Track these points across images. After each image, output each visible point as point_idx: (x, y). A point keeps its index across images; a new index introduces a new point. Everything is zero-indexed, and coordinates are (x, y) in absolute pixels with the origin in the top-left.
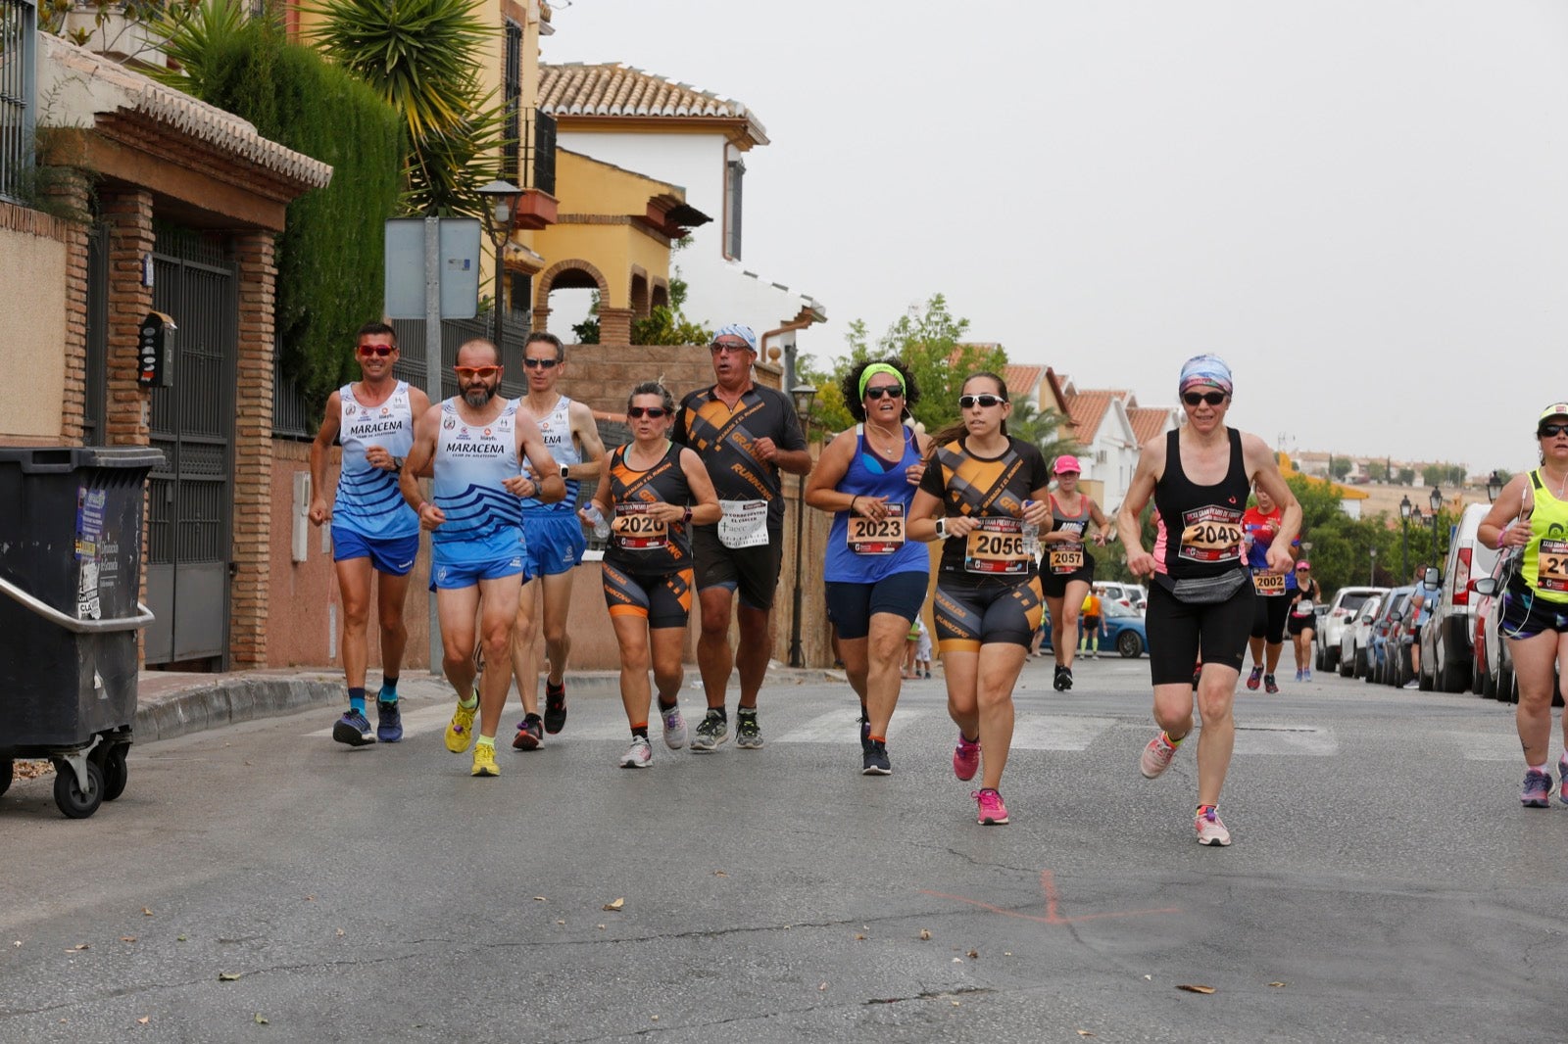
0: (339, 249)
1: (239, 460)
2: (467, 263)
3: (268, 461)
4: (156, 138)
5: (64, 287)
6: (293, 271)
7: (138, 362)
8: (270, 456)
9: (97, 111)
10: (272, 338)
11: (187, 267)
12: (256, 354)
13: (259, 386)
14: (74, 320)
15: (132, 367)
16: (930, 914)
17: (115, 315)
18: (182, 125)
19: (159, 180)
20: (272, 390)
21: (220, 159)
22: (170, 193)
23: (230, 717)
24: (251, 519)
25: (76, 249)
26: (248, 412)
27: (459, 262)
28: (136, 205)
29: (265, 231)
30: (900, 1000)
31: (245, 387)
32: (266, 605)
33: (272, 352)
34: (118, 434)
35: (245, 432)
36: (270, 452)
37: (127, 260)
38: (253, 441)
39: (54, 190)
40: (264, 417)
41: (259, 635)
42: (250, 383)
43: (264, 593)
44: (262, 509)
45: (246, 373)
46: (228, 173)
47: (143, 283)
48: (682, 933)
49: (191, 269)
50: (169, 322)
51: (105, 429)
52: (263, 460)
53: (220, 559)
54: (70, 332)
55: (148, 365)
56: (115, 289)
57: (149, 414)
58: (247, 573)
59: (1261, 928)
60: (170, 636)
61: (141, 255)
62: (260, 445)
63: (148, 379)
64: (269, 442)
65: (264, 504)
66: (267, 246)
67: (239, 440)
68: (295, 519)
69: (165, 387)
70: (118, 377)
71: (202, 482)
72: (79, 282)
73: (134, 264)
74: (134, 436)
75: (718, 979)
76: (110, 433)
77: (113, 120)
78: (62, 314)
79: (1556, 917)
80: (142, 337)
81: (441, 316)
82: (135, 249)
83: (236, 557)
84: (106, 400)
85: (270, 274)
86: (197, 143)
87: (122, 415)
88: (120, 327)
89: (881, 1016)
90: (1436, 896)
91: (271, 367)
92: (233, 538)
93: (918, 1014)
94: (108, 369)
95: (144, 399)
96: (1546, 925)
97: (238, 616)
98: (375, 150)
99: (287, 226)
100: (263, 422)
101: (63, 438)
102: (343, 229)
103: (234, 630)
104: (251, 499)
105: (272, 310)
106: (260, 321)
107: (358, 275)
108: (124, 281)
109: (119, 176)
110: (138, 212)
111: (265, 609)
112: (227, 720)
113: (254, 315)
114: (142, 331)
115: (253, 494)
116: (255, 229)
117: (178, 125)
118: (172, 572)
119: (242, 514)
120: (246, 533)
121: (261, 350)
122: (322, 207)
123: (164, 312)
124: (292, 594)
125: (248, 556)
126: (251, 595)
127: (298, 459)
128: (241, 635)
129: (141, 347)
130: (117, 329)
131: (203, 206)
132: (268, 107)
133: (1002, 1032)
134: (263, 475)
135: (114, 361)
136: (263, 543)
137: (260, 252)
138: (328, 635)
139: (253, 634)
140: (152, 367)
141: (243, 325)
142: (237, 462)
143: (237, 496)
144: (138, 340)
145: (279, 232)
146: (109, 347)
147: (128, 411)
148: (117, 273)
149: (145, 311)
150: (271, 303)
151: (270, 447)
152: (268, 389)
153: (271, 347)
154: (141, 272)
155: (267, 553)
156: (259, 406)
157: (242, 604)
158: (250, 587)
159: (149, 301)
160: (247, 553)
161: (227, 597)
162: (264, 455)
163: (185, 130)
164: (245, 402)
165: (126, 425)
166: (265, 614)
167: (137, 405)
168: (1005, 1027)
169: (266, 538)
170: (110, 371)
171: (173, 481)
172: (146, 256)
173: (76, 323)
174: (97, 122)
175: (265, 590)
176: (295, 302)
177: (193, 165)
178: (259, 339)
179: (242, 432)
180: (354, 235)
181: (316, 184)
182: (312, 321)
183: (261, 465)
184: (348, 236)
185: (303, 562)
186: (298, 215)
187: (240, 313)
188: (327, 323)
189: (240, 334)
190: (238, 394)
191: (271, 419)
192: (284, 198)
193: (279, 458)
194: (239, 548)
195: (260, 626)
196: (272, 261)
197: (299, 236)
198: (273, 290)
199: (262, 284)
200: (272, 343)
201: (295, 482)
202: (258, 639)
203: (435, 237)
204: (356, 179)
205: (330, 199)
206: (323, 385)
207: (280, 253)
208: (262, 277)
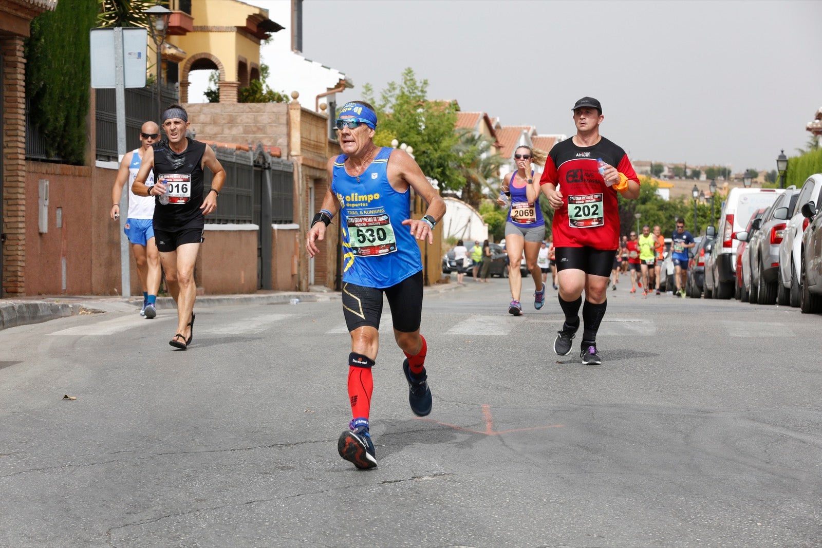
0: (63, 47)
1: (5, 173)
2: (139, 54)
3: (24, 174)
6: (35, 61)
8: (24, 171)
10: (24, 100)
12: (14, 110)
13: (17, 129)
16: (418, 431)
20: (25, 132)
23: (3, 324)
24: (14, 208)
26: (10, 144)
27: (135, 54)
29: (18, 37)
30: (401, 481)
31: (9, 130)
32: (24, 259)
33: (24, 109)
35: (9, 156)
36: (24, 168)
38: (14, 162)
40: (20, 148)
41: (20, 276)
42: (11, 127)
43: (22, 252)
44: (20, 202)
45: (9, 122)
48: (273, 444)
52: (20, 173)
58: (12, 240)
59: (611, 436)
62: (18, 164)
64: (24, 162)
65: (21, 199)
66: (19, 45)
67: (5, 161)
68: (40, 208)
75: (293, 470)
79: (783, 426)
81: (125, 86)
83: (5, 231)
85: (21, 62)
89: (389, 490)
90: (714, 415)
91: (23, 118)
92: (3, 219)
93: (411, 489)
96: (777, 430)
97: (7, 266)
99: (31, 34)
100: (19, 151)
102: (65, 35)
103: (5, 274)
104: (14, 196)
105: (24, 84)
106: (16, 90)
107: (74, 62)
111: (23, 261)
112: (2, 326)
113: (13, 87)
115: (15, 193)
116: (12, 36)
119: (8, 205)
120: (11, 216)
121: (17, 108)
122: (52, 22)
124: (39, 252)
125: (13, 230)
126: (15, 253)
127: (41, 172)
128: (9, 277)
133: (460, 499)
134: (20, 182)
136: (21, 222)
137: (15, 50)
138: (61, 276)
139: (17, 276)
141: (6, 93)
142: (4, 175)
143: (5, 194)
145: (24, 36)
150: (23, 80)
151: (24, 165)
152: (22, 131)
153: (23, 106)
155: (23, 228)
156: (17, 141)
157: (10, 258)
158: (14, 248)
160: (12, 228)
162: (21, 170)
164: (9, 139)
166: (23, 264)
168: (462, 495)
169: (23, 219)
175: (23, 250)
176: (37, 79)
178: (16, 102)
179: (7, 157)
180: (71, 39)
181: (48, 9)
182: (48, 90)
183: (19, 176)
184: (68, 39)
185: (45, 233)
186: (38, 27)
187: (4, 86)
188: (57, 92)
189: (4, 98)
190: (4, 134)
191: (25, 149)
192: (29, 17)
193: (30, 172)
194: (7, 225)
195: (20, 271)
196: (22, 55)
197: (38, 40)
198: (23, 72)
199: (17, 68)
200: (24, 104)
201: (40, 186)
202: (20, 279)
203: (120, 40)
204: (72, 5)
205: (57, 17)
206: (55, 128)
207: (27, 49)
208: (17, 64)
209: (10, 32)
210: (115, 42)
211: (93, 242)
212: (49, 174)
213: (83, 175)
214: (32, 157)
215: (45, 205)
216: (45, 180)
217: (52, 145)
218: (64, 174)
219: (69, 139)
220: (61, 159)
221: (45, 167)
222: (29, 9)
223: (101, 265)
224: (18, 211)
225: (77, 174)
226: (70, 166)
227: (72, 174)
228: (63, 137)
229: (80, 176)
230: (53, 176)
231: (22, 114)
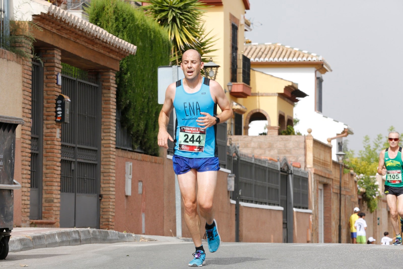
0: (143, 80)
1: (102, 156)
3: (114, 157)
4: (59, 27)
5: (21, 82)
6: (124, 87)
7: (55, 114)
8: (115, 155)
9: (33, 14)
10: (115, 111)
11: (79, 82)
12: (108, 116)
13: (110, 128)
14: (26, 94)
15: (53, 115)
17: (46, 96)
18: (69, 22)
19: (62, 45)
20: (115, 130)
21: (89, 39)
22: (68, 51)
24: (107, 178)
25: (26, 67)
26: (106, 138)
28: (54, 54)
29: (111, 70)
31: (105, 129)
32: (114, 211)
33: (115, 116)
34: (48, 141)
35: (105, 145)
36: (115, 153)
37: (50, 75)
38: (108, 149)
39: (17, 45)
40: (112, 140)
41: (111, 222)
42: (106, 127)
43: (113, 206)
44: (111, 174)
45: (105, 124)
46: (93, 46)
47: (57, 83)
49: (81, 82)
50: (68, 99)
51: (43, 138)
52: (111, 156)
53: (96, 193)
54: (24, 99)
55: (59, 114)
56: (46, 86)
57: (60, 133)
58: (106, 198)
60: (74, 220)
61: (56, 73)
62: (111, 151)
63: (59, 120)
64: (115, 150)
65: (112, 173)
66: (112, 76)
67: (102, 149)
68: (126, 180)
69: (66, 123)
70: (48, 119)
71: (87, 163)
72: (28, 80)
73: (53, 76)
74: (54, 141)
76: (45, 140)
77: (39, 18)
78: (21, 92)
80: (57, 104)
82: (53, 71)
83: (102, 193)
84: (43, 128)
85: (113, 87)
86: (77, 31)
87: (49, 134)
88: (48, 100)
91: (115, 122)
92: (101, 185)
94: (44, 116)
95: (58, 128)
97: (103, 215)
98: (158, 45)
99: (120, 69)
100: (111, 142)
101: (22, 139)
102: (144, 73)
103: (101, 220)
104: (107, 171)
105: (115, 100)
106: (110, 104)
107: (152, 91)
108: (49, 83)
109: (45, 41)
110: (54, 57)
111: (114, 212)
112: (79, 243)
113: (108, 102)
114: (56, 102)
115: (108, 169)
116: (108, 69)
117: (67, 22)
118: (74, 196)
119: (104, 176)
120: (106, 183)
121: (110, 115)
122: (135, 64)
123: (65, 95)
124: (126, 208)
125: (106, 192)
126: (108, 207)
127: (127, 157)
128: (104, 222)
129: (56, 108)
130: (47, 101)
131: (83, 57)
132: (112, 25)
134: (112, 162)
135: (46, 113)
136: (112, 187)
137: (109, 78)
138: (141, 224)
139: (109, 221)
140: (60, 115)
141: (104, 106)
142: (102, 157)
143: (102, 170)
144: (55, 105)
145: (115, 71)
146: (44, 108)
147: (52, 132)
148: (47, 80)
149: (58, 94)
150: (114, 98)
151: (115, 152)
152: (113, 130)
153: (115, 114)
154: (56, 79)
155: (114, 191)
156: (110, 136)
157: (104, 210)
158: (108, 203)
159: (60, 91)
160: (106, 191)
161: (99, 208)
162: (112, 154)
163: (70, 24)
164: (105, 134)
165: (51, 137)
166: (114, 214)
167: (55, 130)
169: (114, 186)
170: (45, 117)
171: (74, 162)
172: (58, 74)
173: (27, 96)
174: (33, 19)
176: (125, 98)
177: (78, 41)
178: (110, 111)
179: (104, 145)
180: (150, 76)
181: (130, 53)
182: (132, 106)
183: (111, 158)
184: (147, 76)
185: (130, 196)
186: (125, 66)
187: (102, 101)
188: (139, 108)
189: (102, 109)
190: (102, 131)
191: (115, 141)
192: (118, 58)
193: (119, 156)
194: (103, 189)
195: (111, 218)
196: (115, 82)
197: (126, 74)
198: (115, 93)
199: (111, 90)
200: (115, 113)
201: (126, 166)
202: (111, 223)
203: (176, 73)
204: (150, 55)
205: (139, 61)
206: (138, 131)
207: (118, 80)
208: (110, 88)
209: (105, 66)
210: (173, 75)
211: (165, 205)
212: (133, 159)
213: (158, 162)
214: (122, 148)
215: (129, 178)
216: (129, 162)
217: (136, 142)
218: (144, 160)
219: (148, 139)
220: (143, 152)
221: (130, 155)
222: (118, 52)
223: (170, 221)
224: (110, 180)
225: (153, 161)
226: (148, 156)
227: (150, 161)
228: (143, 137)
229: (156, 163)
230: (136, 160)
231: (114, 119)
